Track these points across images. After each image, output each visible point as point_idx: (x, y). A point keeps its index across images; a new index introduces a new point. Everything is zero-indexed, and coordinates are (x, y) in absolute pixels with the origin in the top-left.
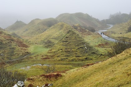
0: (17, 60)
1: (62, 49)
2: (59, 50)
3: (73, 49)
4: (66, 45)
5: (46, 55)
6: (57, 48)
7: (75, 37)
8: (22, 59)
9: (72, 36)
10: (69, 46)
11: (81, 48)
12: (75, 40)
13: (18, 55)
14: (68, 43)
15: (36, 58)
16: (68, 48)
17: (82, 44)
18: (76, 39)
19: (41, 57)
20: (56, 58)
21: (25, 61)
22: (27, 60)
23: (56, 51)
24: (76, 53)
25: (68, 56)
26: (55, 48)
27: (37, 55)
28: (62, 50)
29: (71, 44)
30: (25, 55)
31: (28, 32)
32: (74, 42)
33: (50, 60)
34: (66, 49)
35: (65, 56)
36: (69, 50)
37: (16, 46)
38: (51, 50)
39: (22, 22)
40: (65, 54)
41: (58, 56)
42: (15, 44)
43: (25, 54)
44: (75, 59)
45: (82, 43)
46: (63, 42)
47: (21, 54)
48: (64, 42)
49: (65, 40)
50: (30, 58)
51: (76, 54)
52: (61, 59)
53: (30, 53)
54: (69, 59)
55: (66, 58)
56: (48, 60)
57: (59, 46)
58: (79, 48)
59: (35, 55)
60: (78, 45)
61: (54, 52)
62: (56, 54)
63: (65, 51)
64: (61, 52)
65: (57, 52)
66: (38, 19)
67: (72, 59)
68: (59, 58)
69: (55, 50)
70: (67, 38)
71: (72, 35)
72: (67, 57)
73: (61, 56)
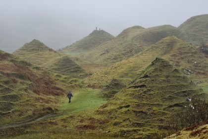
0: (12, 129)
1: (128, 106)
2: (121, 108)
3: (154, 108)
4: (140, 97)
5: (90, 119)
6: (119, 102)
7: (167, 77)
8: (25, 127)
9: (159, 73)
10: (147, 98)
11: (176, 105)
12: (164, 85)
13: (20, 115)
14: (145, 89)
15: (65, 124)
16: (144, 104)
17: (181, 94)
18: (169, 81)
19: (78, 124)
20: (110, 128)
21: (33, 132)
22: (39, 128)
23: (113, 110)
24: (163, 118)
25: (139, 125)
26: (114, 101)
27: (71, 117)
28: (127, 109)
29: (152, 92)
30: (41, 115)
31: (107, 56)
32: (162, 88)
33: (95, 131)
34: (138, 105)
35: (133, 125)
36: (145, 109)
37: (26, 90)
38: (105, 106)
39: (106, 33)
40: (133, 118)
41: (115, 124)
42: (24, 87)
43: (42, 112)
44: (156, 134)
45: (184, 92)
46: (135, 87)
47: (30, 113)
48: (138, 87)
49: (141, 82)
50: (50, 123)
51: (162, 120)
52: (122, 131)
53: (57, 110)
54: (141, 132)
55: (135, 131)
56: (91, 131)
57: (124, 98)
58: (170, 106)
59: (65, 117)
60: (170, 98)
61: (110, 113)
62: (112, 118)
63: (134, 111)
64: (126, 112)
65: (117, 111)
66: (138, 27)
67: (147, 133)
68: (117, 130)
69: (112, 107)
70: (146, 76)
71: (161, 70)
72: (136, 128)
73: (124, 124)
